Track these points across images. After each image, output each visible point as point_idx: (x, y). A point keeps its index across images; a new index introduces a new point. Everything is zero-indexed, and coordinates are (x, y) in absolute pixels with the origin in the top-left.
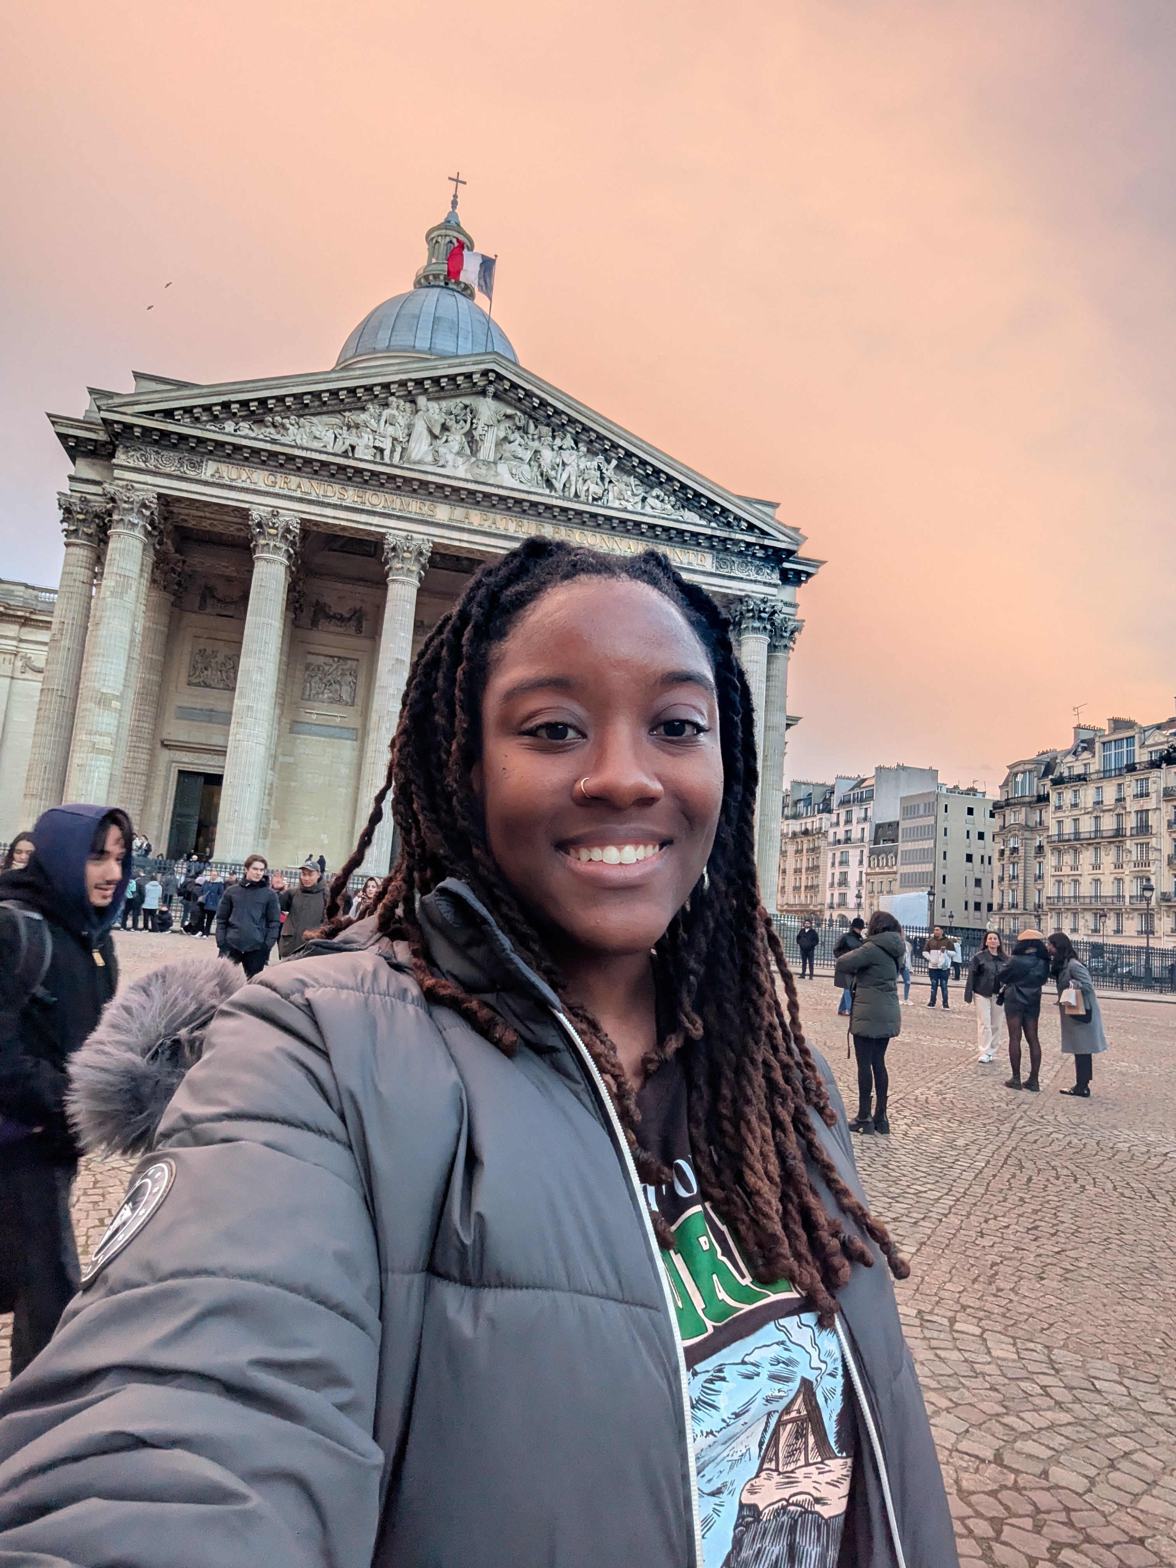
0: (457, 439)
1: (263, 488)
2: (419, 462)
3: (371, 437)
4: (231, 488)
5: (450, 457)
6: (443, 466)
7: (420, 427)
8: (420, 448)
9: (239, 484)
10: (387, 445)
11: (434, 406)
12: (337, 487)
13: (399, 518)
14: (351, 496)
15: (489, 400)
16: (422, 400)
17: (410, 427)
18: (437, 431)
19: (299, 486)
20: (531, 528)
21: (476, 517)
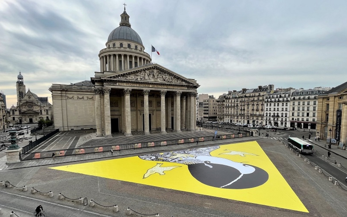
0: (152, 76)
1: (126, 85)
2: (147, 80)
3: (140, 77)
5: (151, 79)
6: (150, 80)
7: (146, 75)
8: (147, 77)
9: (122, 85)
10: (142, 78)
11: (148, 71)
12: (136, 84)
13: (145, 87)
14: (138, 85)
15: (155, 70)
16: (146, 71)
17: (145, 75)
18: (149, 75)
19: (131, 85)
20: (163, 87)
21: (155, 86)
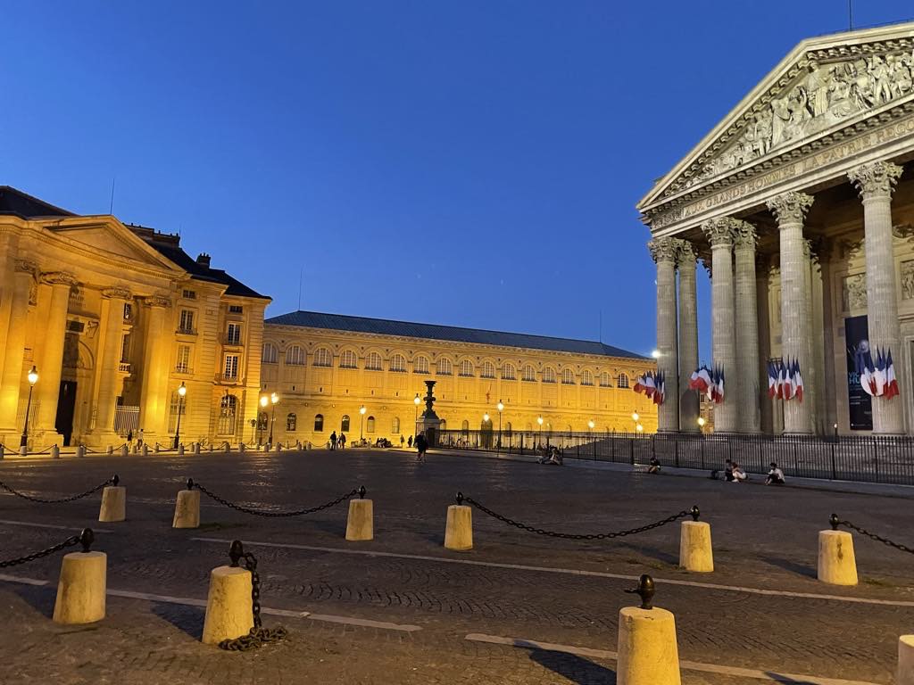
0: (798, 114)
1: (706, 209)
2: (778, 144)
3: (751, 146)
4: (693, 217)
5: (795, 129)
6: (790, 138)
7: (777, 122)
8: (778, 133)
9: (697, 213)
10: (760, 145)
11: (782, 102)
12: (739, 188)
13: (773, 187)
14: (747, 189)
15: (816, 71)
16: (774, 103)
17: (771, 125)
19: (722, 198)
20: (860, 145)
21: (821, 160)
